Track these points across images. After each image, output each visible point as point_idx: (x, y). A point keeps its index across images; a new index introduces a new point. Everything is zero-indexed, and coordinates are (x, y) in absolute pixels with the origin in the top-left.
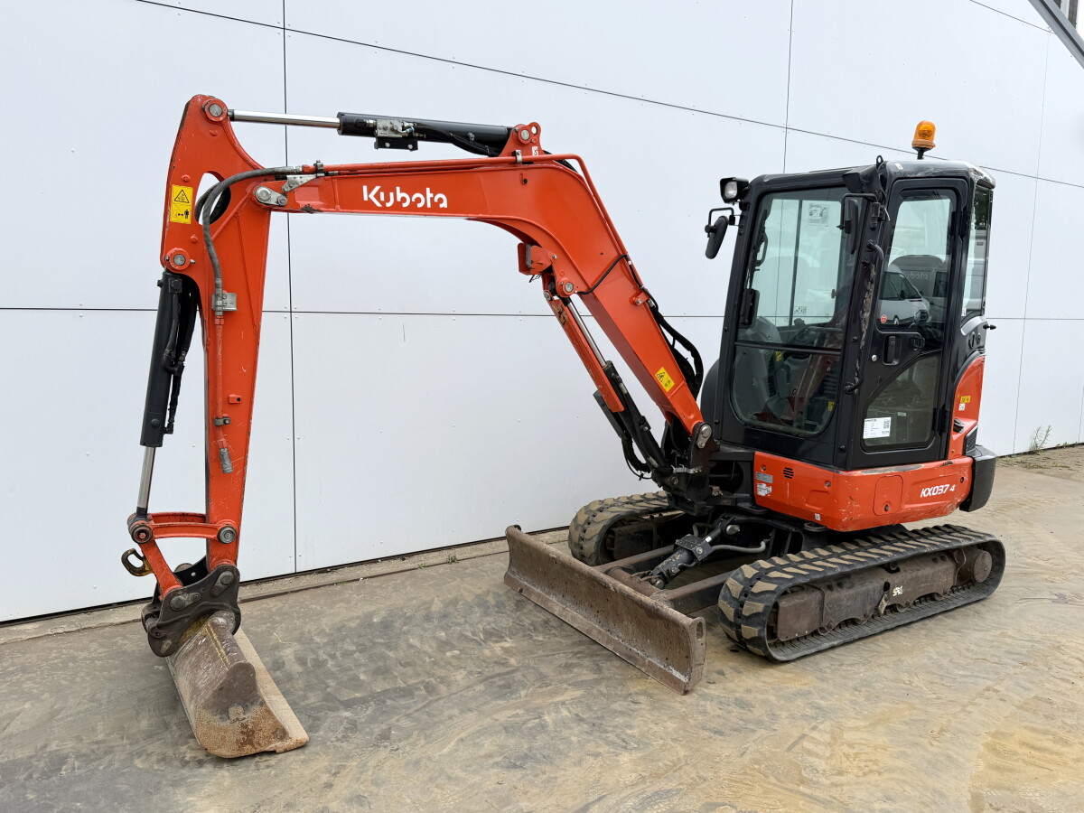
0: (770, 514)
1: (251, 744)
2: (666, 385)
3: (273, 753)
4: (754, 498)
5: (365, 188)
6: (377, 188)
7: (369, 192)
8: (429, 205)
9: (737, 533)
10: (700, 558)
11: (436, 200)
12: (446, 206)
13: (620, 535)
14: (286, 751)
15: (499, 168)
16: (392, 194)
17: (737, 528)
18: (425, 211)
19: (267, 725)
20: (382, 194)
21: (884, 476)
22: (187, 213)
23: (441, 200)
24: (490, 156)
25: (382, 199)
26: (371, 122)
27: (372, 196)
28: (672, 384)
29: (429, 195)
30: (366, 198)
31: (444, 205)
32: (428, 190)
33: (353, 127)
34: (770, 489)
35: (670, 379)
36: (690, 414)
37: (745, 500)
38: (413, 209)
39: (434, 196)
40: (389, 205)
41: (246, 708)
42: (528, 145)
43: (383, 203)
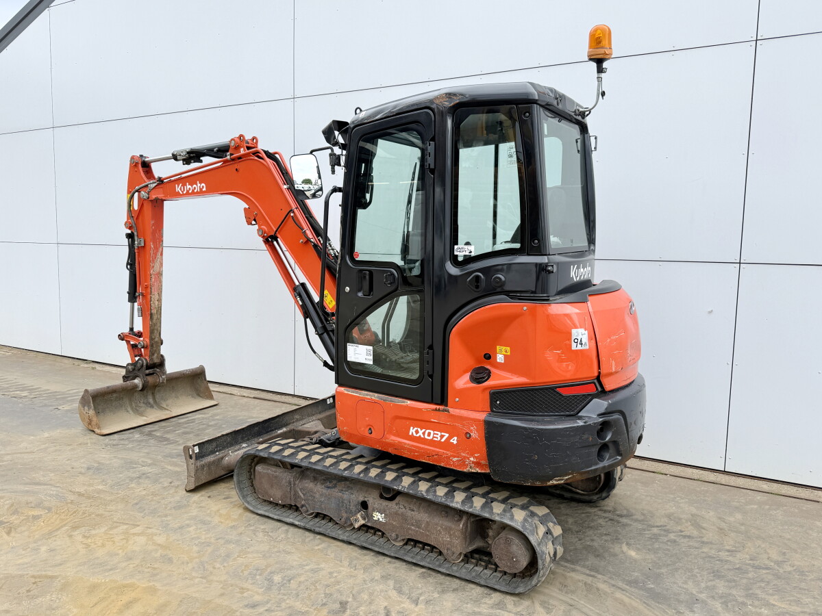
1: (91, 425)
2: (330, 303)
3: (95, 432)
5: (177, 186)
6: (180, 185)
8: (199, 190)
11: (201, 187)
14: (97, 434)
15: (224, 164)
16: (185, 187)
18: (198, 194)
19: (94, 420)
20: (182, 188)
21: (363, 400)
23: (203, 187)
24: (223, 158)
25: (182, 190)
26: (176, 153)
27: (179, 190)
28: (334, 302)
29: (199, 185)
30: (177, 191)
31: (204, 189)
32: (198, 182)
35: (332, 299)
38: (194, 193)
39: (201, 185)
40: (185, 192)
41: (89, 409)
42: (237, 148)
43: (183, 192)
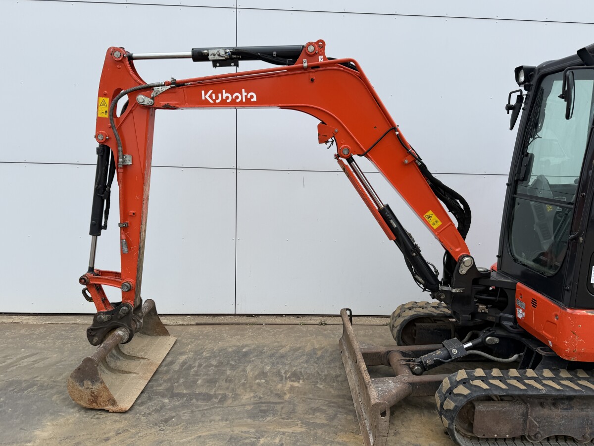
0: (526, 334)
1: (96, 403)
2: (434, 224)
3: (107, 411)
4: (516, 320)
5: (203, 92)
6: (211, 92)
7: (206, 94)
8: (244, 100)
9: (496, 344)
10: (453, 357)
11: (249, 97)
12: (255, 100)
13: (421, 329)
14: (113, 412)
15: (294, 72)
16: (220, 95)
17: (497, 340)
18: (242, 104)
19: (105, 395)
20: (214, 95)
22: (106, 112)
23: (252, 97)
24: (289, 65)
25: (214, 98)
26: (206, 51)
27: (207, 97)
28: (440, 223)
29: (244, 94)
30: (203, 98)
31: (254, 99)
32: (243, 90)
33: (199, 56)
34: (524, 314)
35: (437, 219)
36: (457, 248)
37: (508, 319)
38: (234, 104)
39: (248, 94)
40: (218, 101)
41: (93, 383)
42: (314, 55)
43: (214, 101)
